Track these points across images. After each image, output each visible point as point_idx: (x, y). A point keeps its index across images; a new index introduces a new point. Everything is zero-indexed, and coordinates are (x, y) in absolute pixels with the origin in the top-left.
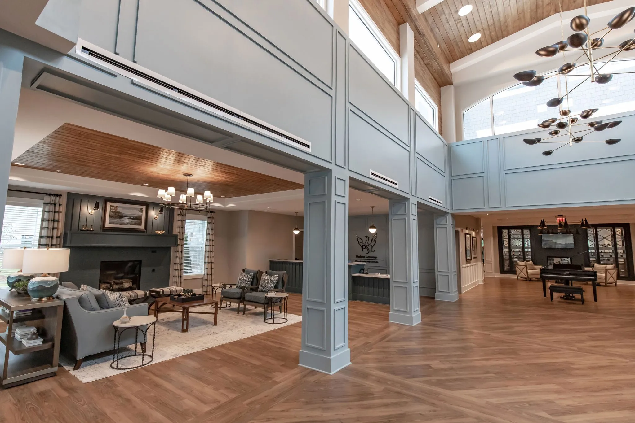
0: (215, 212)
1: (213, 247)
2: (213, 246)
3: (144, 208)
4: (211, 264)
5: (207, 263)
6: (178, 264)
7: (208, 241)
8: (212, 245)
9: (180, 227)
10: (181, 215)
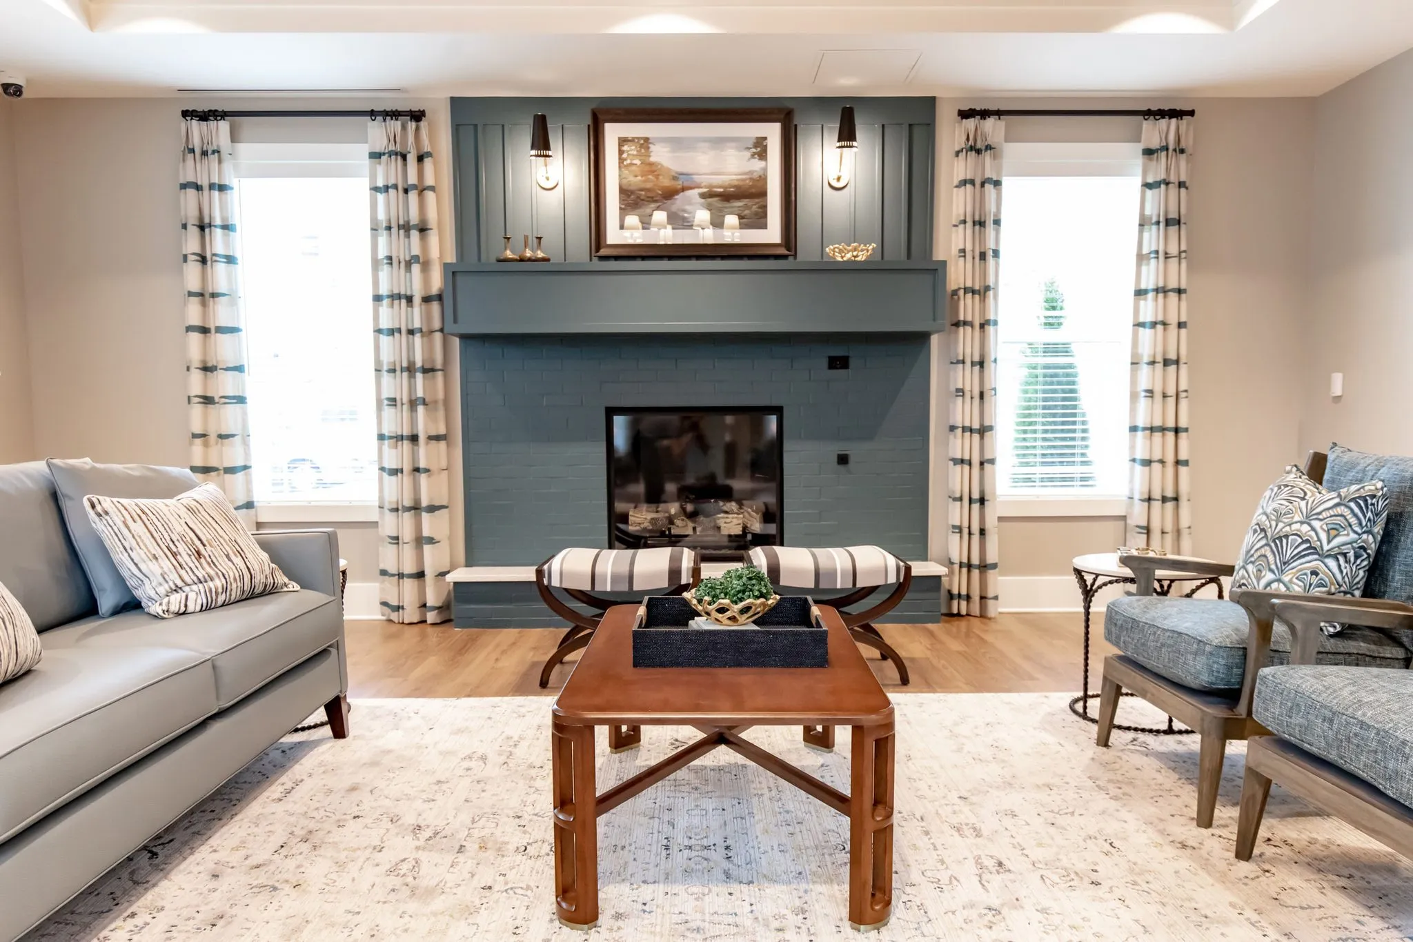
0: (1191, 113)
1: (1183, 331)
2: (1181, 325)
3: (772, 132)
4: (1170, 436)
5: (1145, 429)
6: (964, 429)
7: (1151, 295)
8: (1173, 320)
9: (964, 222)
10: (971, 148)
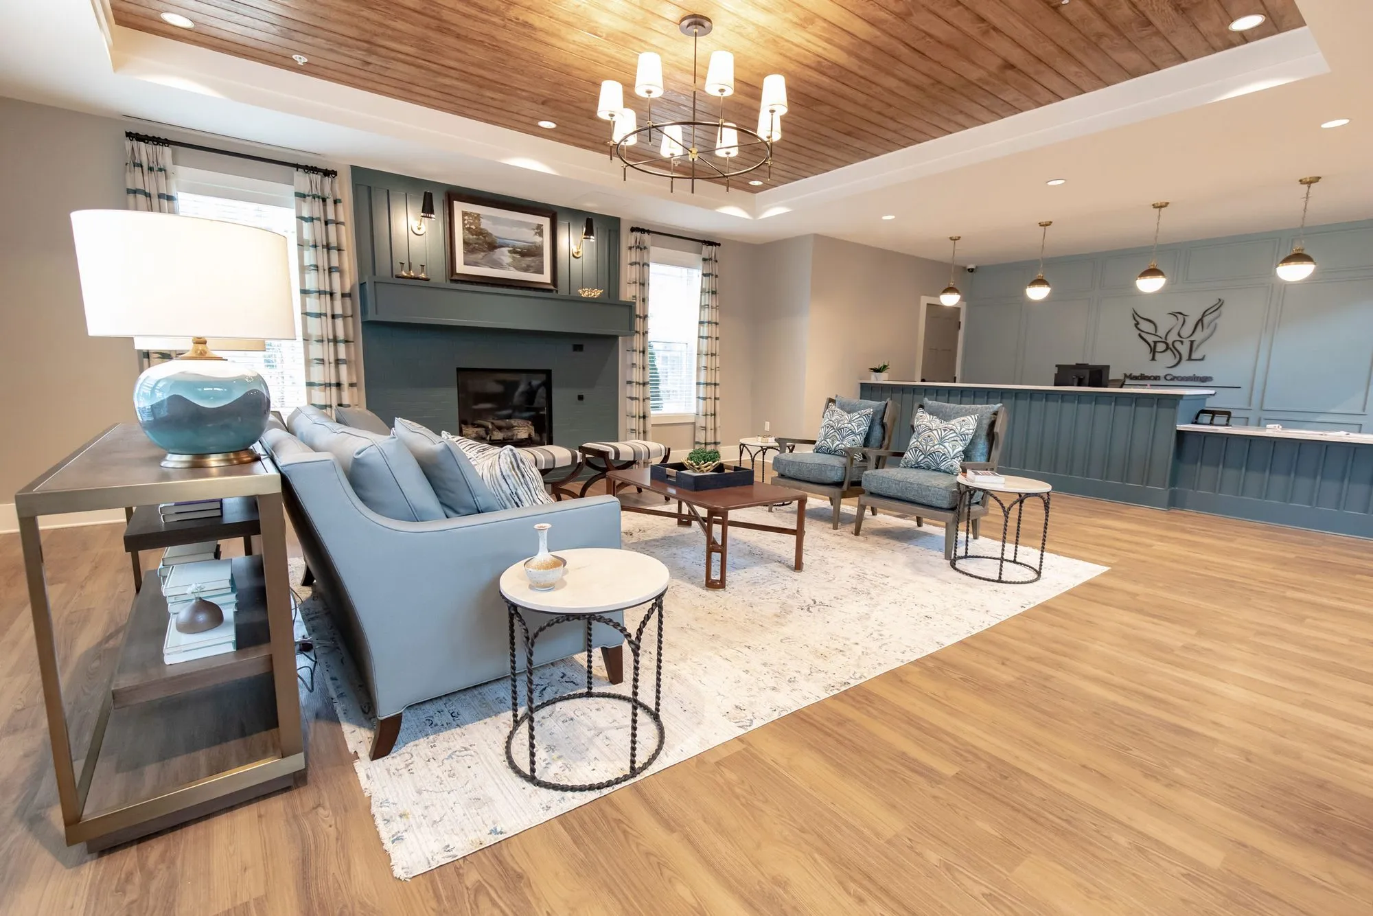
0: (719, 245)
1: (717, 341)
3: (546, 223)
4: (713, 387)
5: (703, 384)
6: (637, 383)
7: (705, 324)
8: (714, 336)
9: (636, 283)
10: (638, 247)
